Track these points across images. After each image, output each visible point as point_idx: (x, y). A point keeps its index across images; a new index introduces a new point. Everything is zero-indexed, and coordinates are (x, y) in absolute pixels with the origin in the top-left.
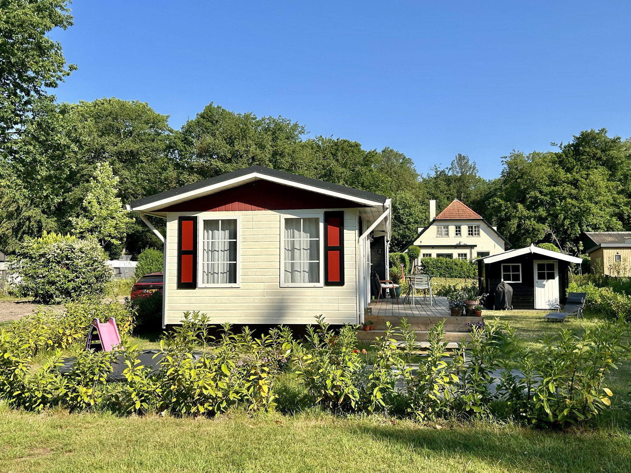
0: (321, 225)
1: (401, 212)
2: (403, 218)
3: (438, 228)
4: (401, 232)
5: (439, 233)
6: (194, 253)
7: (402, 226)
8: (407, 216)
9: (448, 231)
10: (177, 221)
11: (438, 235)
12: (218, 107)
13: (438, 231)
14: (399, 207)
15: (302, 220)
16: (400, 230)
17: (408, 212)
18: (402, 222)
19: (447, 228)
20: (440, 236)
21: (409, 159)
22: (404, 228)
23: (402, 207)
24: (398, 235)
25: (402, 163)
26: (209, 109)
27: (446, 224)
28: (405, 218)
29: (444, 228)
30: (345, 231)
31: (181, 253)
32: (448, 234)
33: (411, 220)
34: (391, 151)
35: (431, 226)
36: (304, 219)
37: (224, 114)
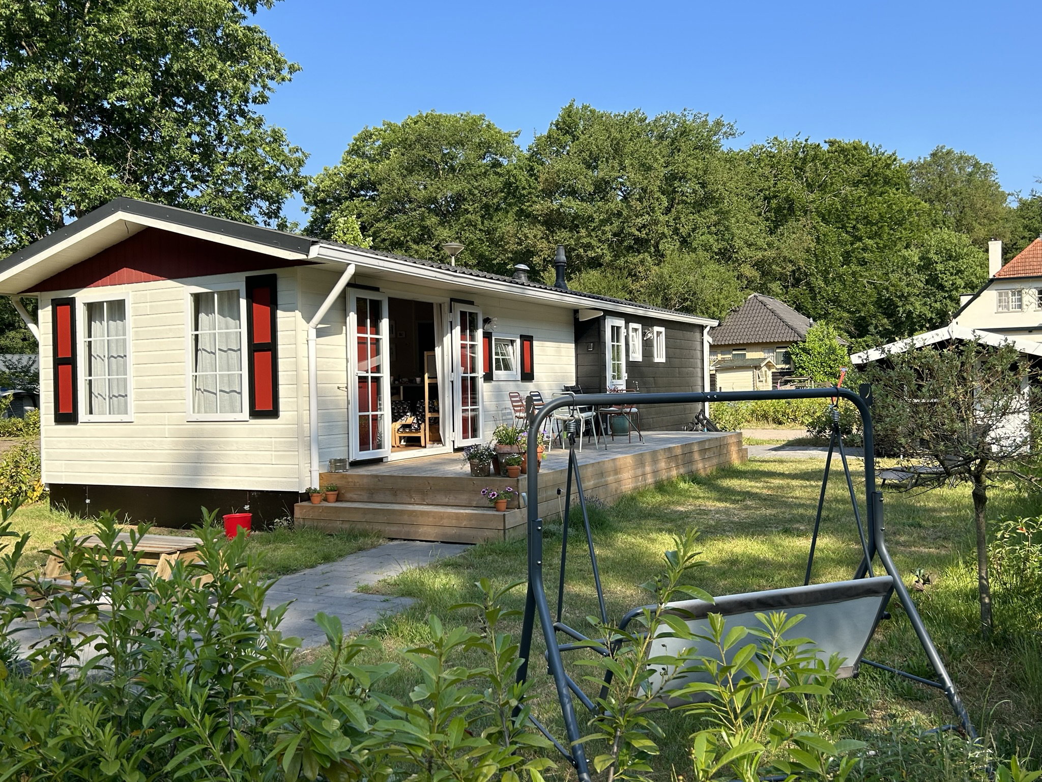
0: (243, 303)
1: (940, 267)
2: (942, 279)
3: (1000, 295)
4: (938, 305)
5: (1002, 304)
6: (72, 361)
7: (940, 295)
8: (952, 274)
9: (1020, 300)
10: (50, 308)
11: (1000, 309)
12: (585, 108)
13: (1000, 301)
14: (935, 258)
15: (216, 296)
16: (936, 302)
17: (953, 267)
18: (941, 287)
19: (1020, 292)
20: (1005, 310)
21: (986, 164)
22: (945, 298)
23: (941, 259)
24: (932, 312)
25: (970, 174)
26: (569, 112)
27: (1018, 286)
28: (947, 280)
29: (1013, 294)
30: (279, 313)
31: (58, 362)
32: (1020, 307)
33: (959, 282)
34: (949, 153)
35: (985, 291)
36: (220, 293)
37: (593, 117)
